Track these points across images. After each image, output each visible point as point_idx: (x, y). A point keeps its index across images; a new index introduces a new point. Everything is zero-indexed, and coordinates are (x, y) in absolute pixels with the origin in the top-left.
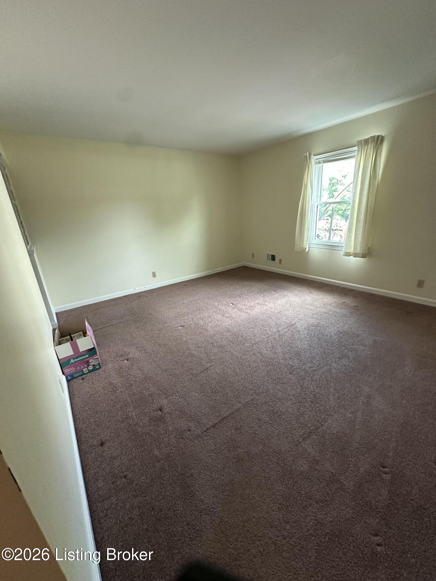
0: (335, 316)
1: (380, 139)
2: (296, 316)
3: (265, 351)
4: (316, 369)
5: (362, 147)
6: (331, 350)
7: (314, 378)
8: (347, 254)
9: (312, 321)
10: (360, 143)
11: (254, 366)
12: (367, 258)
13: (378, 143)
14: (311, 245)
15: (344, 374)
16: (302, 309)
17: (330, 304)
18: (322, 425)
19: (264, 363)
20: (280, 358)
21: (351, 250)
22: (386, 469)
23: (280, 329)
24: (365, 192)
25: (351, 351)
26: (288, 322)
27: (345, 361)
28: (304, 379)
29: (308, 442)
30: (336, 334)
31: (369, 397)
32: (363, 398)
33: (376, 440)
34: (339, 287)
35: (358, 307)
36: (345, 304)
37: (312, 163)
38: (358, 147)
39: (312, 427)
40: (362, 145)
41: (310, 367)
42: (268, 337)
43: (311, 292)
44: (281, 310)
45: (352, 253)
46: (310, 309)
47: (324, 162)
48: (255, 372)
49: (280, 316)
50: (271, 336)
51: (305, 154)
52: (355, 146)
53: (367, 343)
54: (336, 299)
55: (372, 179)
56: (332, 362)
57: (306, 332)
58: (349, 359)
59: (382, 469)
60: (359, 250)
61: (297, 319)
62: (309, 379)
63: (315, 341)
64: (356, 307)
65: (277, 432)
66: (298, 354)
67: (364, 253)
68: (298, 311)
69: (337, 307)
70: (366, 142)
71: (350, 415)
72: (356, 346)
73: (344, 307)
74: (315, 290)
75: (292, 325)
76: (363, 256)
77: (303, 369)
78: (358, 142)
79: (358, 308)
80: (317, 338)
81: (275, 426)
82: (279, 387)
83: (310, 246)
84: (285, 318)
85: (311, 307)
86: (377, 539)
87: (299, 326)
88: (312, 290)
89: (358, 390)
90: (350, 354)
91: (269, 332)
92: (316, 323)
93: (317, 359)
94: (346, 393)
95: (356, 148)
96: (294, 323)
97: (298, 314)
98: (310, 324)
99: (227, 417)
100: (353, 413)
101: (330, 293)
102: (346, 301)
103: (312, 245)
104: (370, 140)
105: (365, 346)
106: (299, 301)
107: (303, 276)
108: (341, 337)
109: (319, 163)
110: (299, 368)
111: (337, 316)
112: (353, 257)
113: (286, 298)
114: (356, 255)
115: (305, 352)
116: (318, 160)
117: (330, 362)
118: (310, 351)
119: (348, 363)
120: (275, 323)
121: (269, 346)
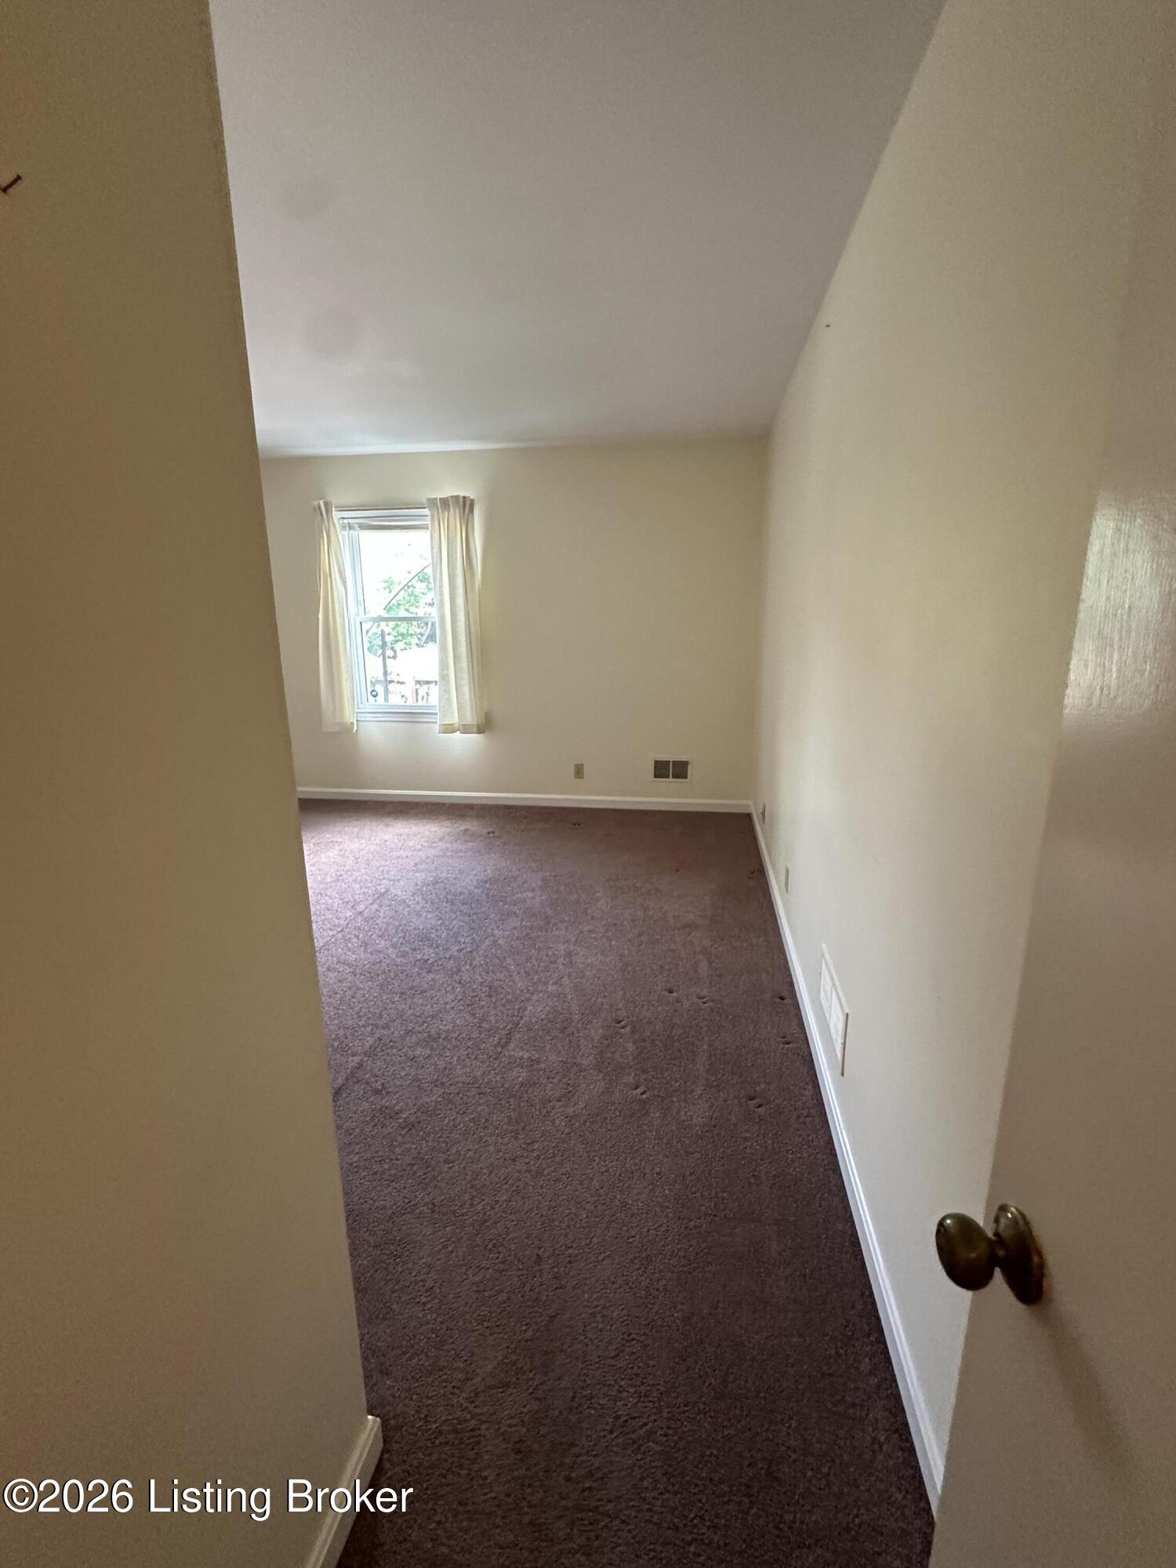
0: (461, 857)
1: (468, 503)
2: (381, 877)
3: (353, 956)
4: (470, 949)
5: (438, 512)
6: (482, 913)
7: (475, 963)
8: (449, 729)
9: (420, 877)
10: (432, 503)
11: (345, 989)
12: (486, 734)
13: (467, 512)
14: (360, 715)
15: (521, 940)
16: (387, 861)
17: (441, 840)
18: (521, 1017)
19: (364, 975)
20: (393, 956)
21: (455, 720)
22: (622, 1023)
23: (361, 907)
24: (460, 601)
25: (515, 905)
26: (370, 892)
27: (513, 923)
28: (459, 970)
29: (512, 1046)
30: (476, 887)
31: (569, 954)
32: (561, 960)
33: (599, 1000)
34: (444, 804)
35: (493, 832)
36: (469, 833)
37: (334, 525)
38: (430, 510)
39: (507, 1026)
40: (437, 507)
41: (460, 951)
42: (341, 931)
43: (387, 825)
44: (339, 874)
45: (456, 726)
46: (404, 856)
47: (363, 527)
48: (353, 997)
49: (343, 885)
50: (347, 927)
51: (316, 503)
52: (425, 508)
53: (534, 885)
54: (447, 827)
55: (468, 576)
56: (492, 929)
57: (419, 899)
58: (517, 916)
59: (618, 1025)
60: (470, 718)
61: (385, 881)
62: (468, 967)
63: (446, 907)
64: (491, 835)
65: (455, 1058)
66: (425, 938)
67: (480, 723)
68: (380, 867)
69: (456, 842)
70: (445, 503)
71: (554, 987)
72: (519, 895)
73: (467, 838)
74: (395, 819)
75: (383, 895)
76: (479, 732)
77: (448, 957)
78: (429, 500)
79: (496, 834)
80: (447, 902)
81: (448, 1054)
82: (421, 1000)
83: (359, 719)
84: (357, 886)
85: (404, 853)
86: (639, 1091)
87: (399, 893)
88: (387, 820)
89: (550, 953)
90: (515, 909)
91: (337, 921)
92: (431, 879)
93: (465, 935)
94: (536, 964)
95: (426, 511)
96: (383, 891)
97: (383, 871)
98: (419, 883)
99: (343, 1085)
100: (556, 983)
101: (429, 818)
102: (469, 827)
103: (363, 715)
104: (450, 503)
105: (533, 890)
106: (372, 848)
107: (352, 794)
108: (488, 889)
109: (351, 527)
110: (441, 959)
111: (466, 857)
112: (461, 733)
113: (337, 848)
114: (465, 729)
115: (437, 930)
116: (346, 521)
117: (490, 931)
118: (445, 926)
119: (519, 923)
120: (341, 902)
121: (356, 945)
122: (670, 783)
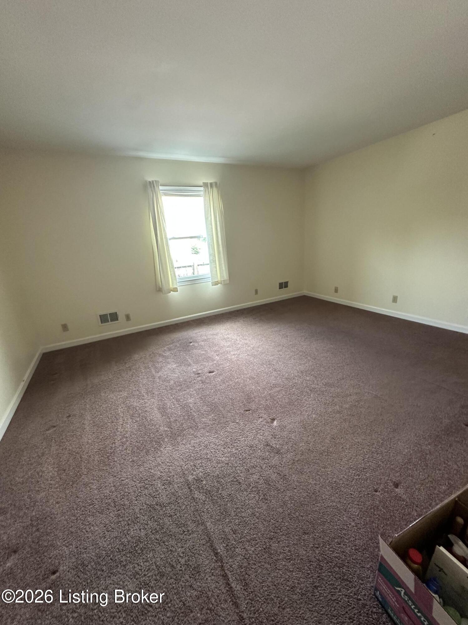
5: (208, 189)
10: (205, 185)
21: (219, 279)
24: (219, 228)
37: (160, 192)
38: (204, 188)
52: (201, 187)
70: (211, 185)
78: (203, 183)
122: (284, 290)
